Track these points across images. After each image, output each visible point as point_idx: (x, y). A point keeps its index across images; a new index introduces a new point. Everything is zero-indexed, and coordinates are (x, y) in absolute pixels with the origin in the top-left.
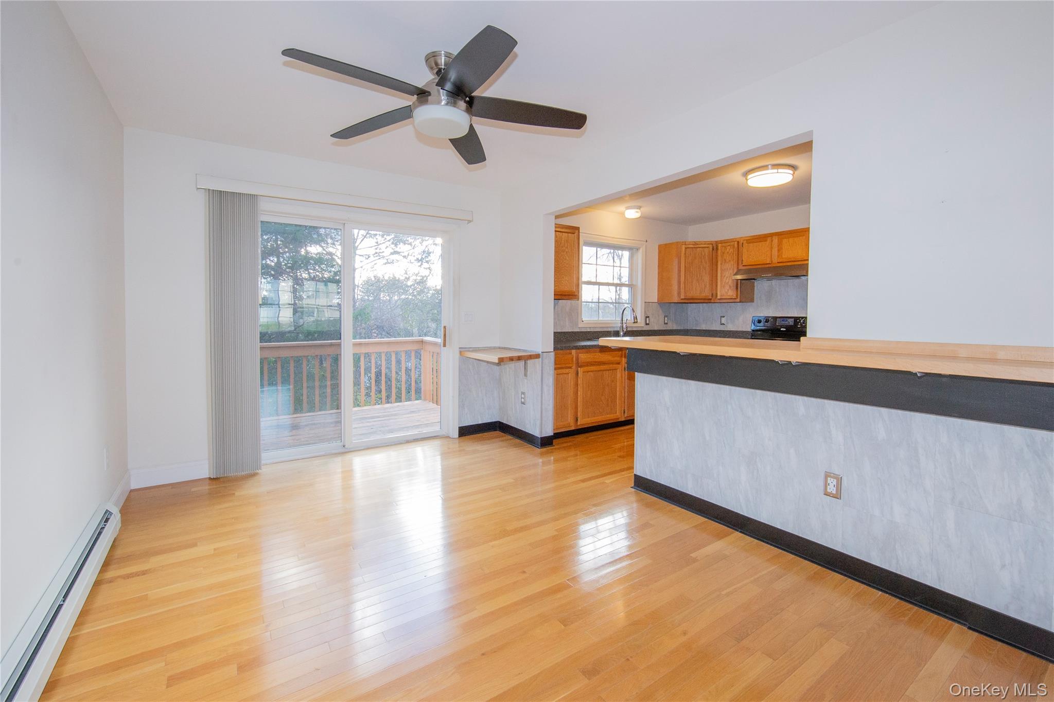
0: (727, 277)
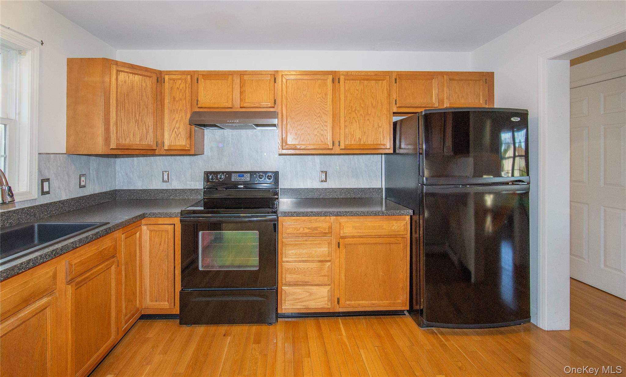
0: (177, 121)
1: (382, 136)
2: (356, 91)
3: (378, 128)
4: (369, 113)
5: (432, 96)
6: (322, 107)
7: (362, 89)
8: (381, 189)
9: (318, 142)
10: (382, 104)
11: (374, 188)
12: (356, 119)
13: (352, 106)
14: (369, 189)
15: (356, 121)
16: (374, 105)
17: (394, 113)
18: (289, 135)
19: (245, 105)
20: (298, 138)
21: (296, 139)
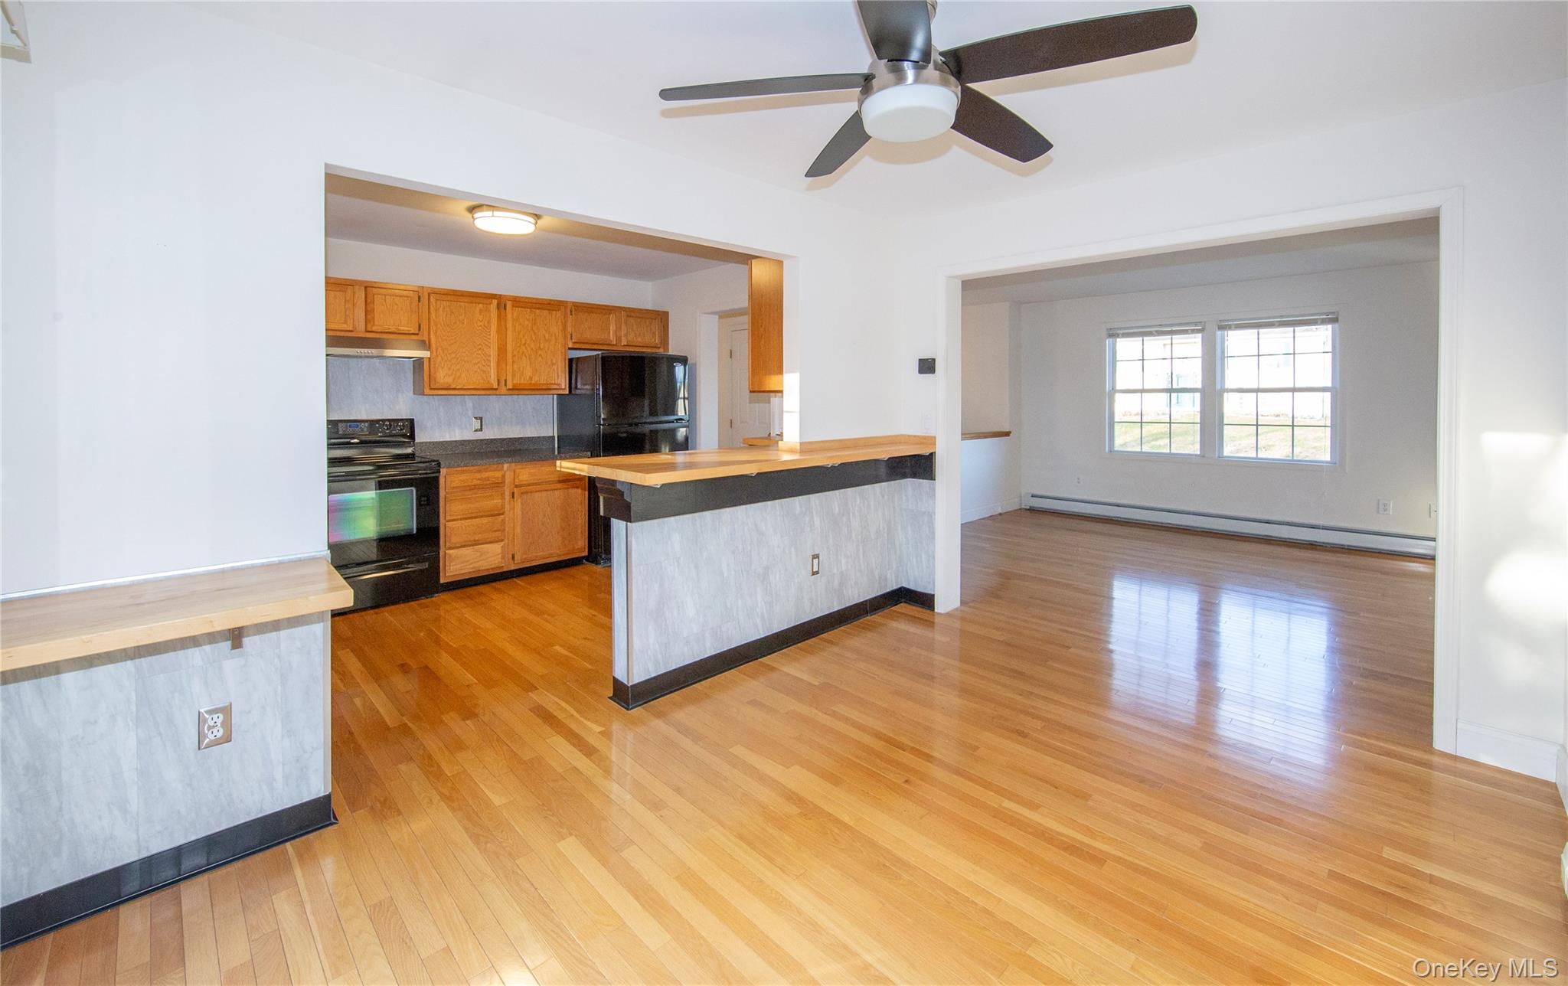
1: (556, 375)
2: (525, 320)
3: (551, 365)
4: (542, 347)
5: (609, 333)
6: (484, 337)
7: (533, 319)
8: (552, 437)
9: (479, 380)
10: (556, 338)
11: (543, 437)
13: (521, 338)
14: (539, 437)
15: (526, 356)
16: (547, 339)
17: (570, 348)
18: (440, 370)
19: (374, 329)
20: (452, 375)
21: (449, 376)
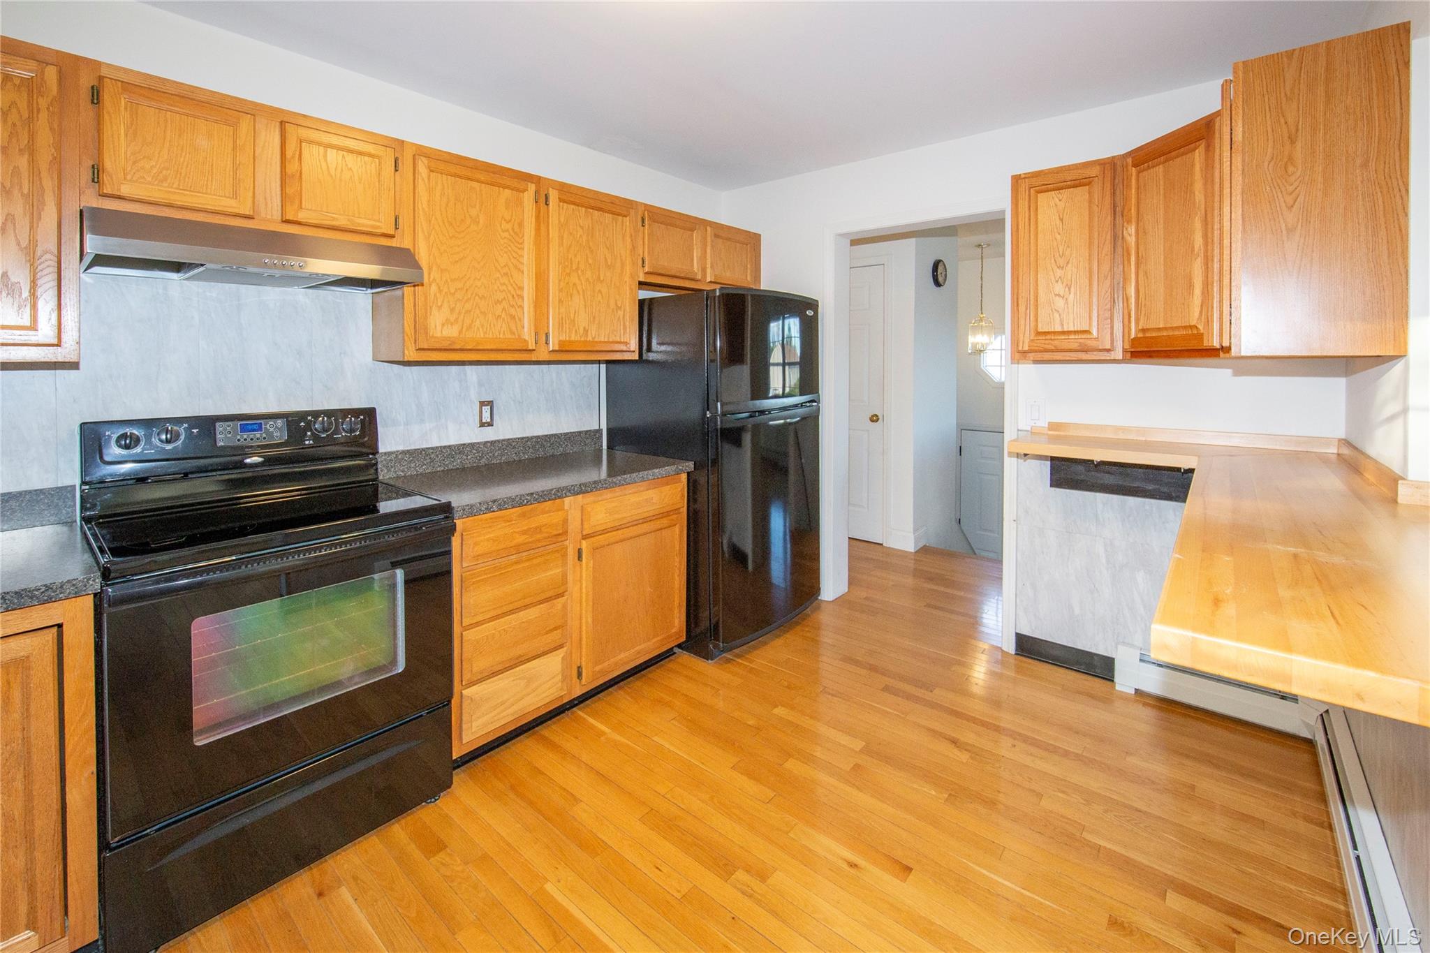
1: (622, 327)
2: (578, 228)
3: (615, 310)
4: (602, 278)
5: (693, 260)
6: (512, 252)
7: (589, 226)
8: (599, 431)
9: (504, 334)
10: (623, 265)
11: (587, 431)
12: (579, 288)
13: (571, 259)
14: (580, 433)
15: (578, 292)
16: (609, 264)
17: (641, 283)
18: (435, 311)
19: (301, 216)
20: (456, 320)
21: (452, 324)
